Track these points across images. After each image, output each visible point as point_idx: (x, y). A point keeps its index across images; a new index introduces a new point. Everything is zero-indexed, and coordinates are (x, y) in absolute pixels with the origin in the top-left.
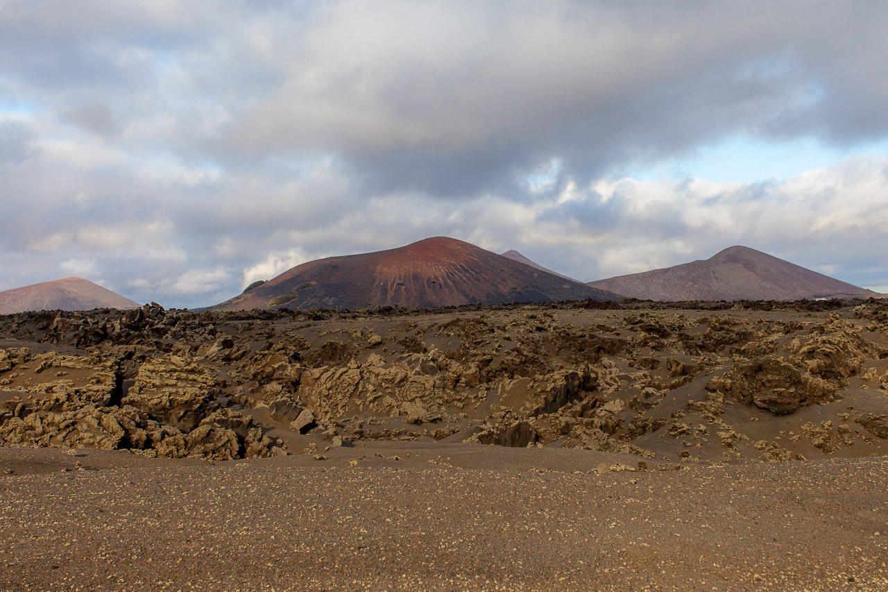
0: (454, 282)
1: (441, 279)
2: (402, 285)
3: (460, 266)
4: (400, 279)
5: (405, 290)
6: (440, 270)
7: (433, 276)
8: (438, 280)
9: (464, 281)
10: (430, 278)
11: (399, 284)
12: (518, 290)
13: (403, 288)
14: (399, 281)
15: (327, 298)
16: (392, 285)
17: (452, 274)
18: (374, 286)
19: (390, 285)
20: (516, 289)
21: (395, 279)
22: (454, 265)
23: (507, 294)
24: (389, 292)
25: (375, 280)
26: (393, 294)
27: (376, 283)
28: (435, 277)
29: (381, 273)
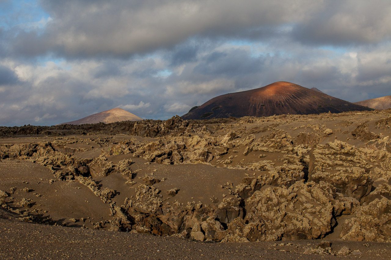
0: (289, 103)
1: (283, 102)
2: (264, 106)
3: (292, 95)
4: (262, 103)
5: (265, 108)
6: (282, 98)
7: (278, 101)
8: (281, 103)
9: (294, 103)
10: (277, 102)
11: (262, 105)
12: (322, 107)
13: (264, 107)
14: (262, 104)
15: (227, 113)
16: (258, 106)
17: (288, 100)
18: (250, 107)
19: (257, 106)
20: (321, 106)
21: (260, 103)
22: (289, 95)
23: (316, 109)
24: (257, 109)
25: (250, 104)
26: (259, 111)
27: (251, 105)
28: (280, 101)
29: (253, 100)
